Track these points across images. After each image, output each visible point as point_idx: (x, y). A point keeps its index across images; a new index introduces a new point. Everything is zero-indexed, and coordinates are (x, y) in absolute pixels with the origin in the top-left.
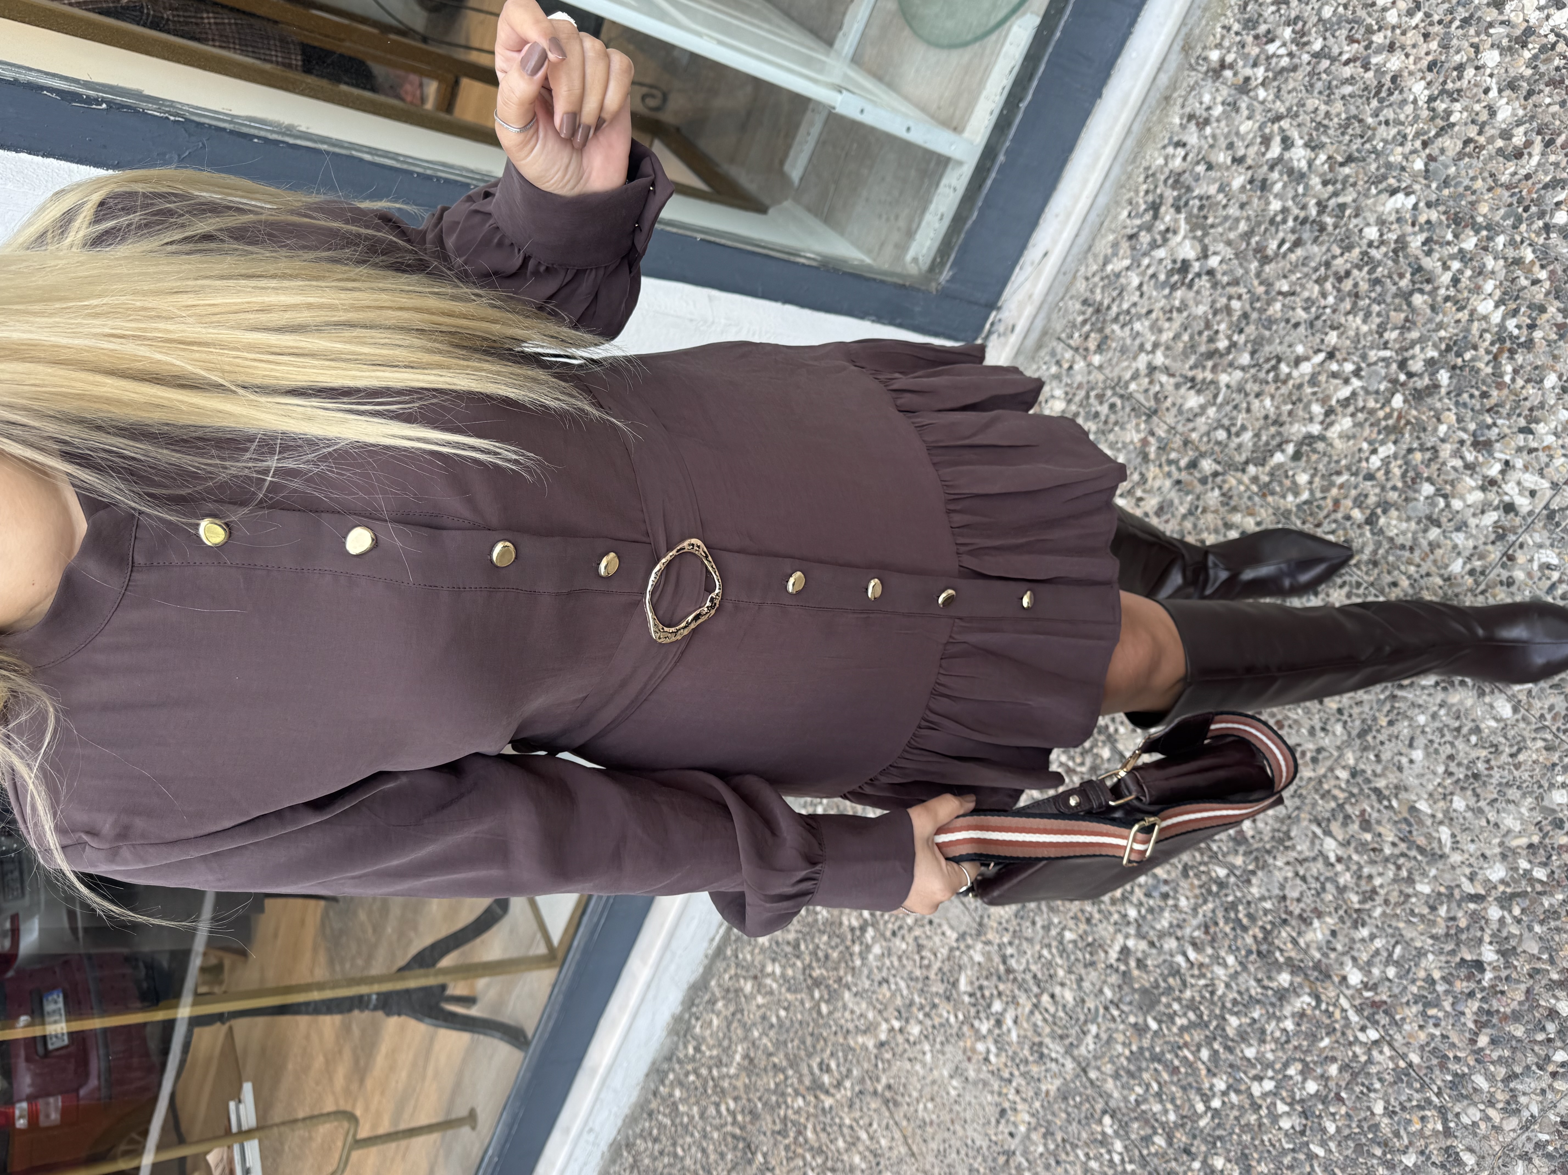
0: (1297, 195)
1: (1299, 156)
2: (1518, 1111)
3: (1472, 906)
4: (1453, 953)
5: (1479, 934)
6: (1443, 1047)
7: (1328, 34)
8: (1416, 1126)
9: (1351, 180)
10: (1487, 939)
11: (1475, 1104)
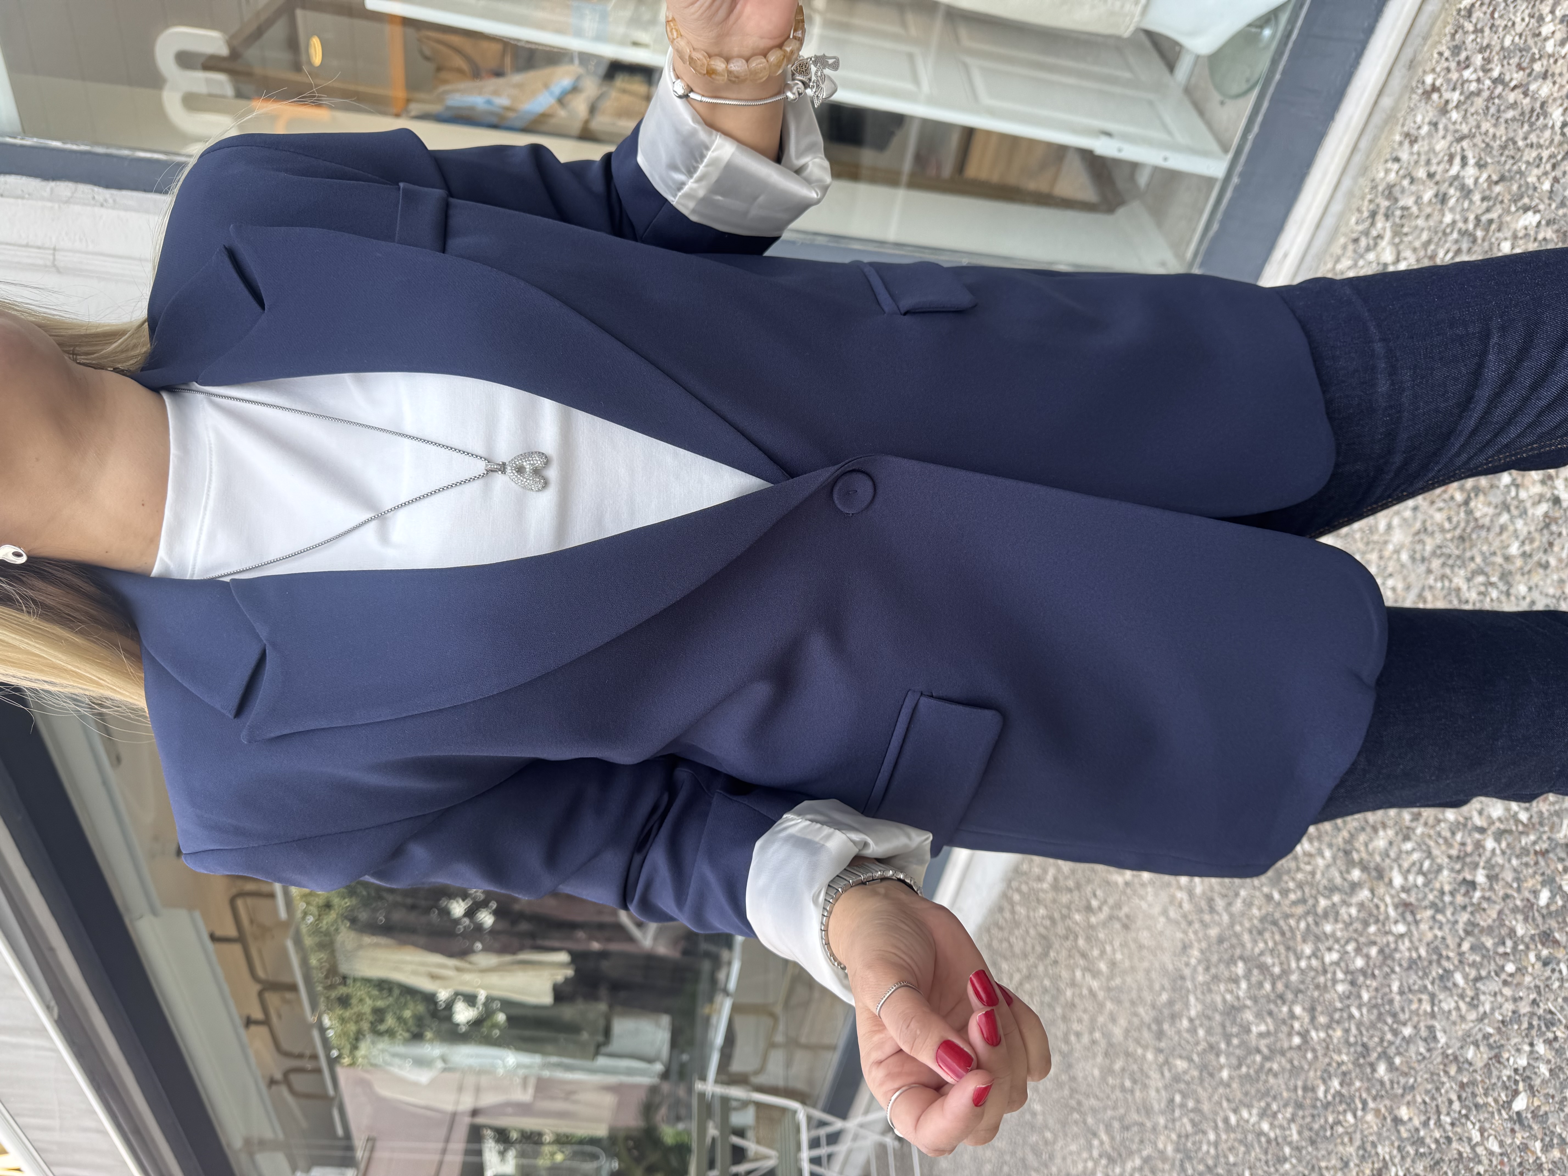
0: (1463, 210)
1: (1470, 172)
2: (1476, 1007)
3: (1477, 836)
4: (1459, 872)
5: (1477, 859)
6: (1441, 946)
7: (1505, 62)
8: (1414, 1006)
9: (1500, 198)
10: (1482, 864)
11: (1452, 996)
